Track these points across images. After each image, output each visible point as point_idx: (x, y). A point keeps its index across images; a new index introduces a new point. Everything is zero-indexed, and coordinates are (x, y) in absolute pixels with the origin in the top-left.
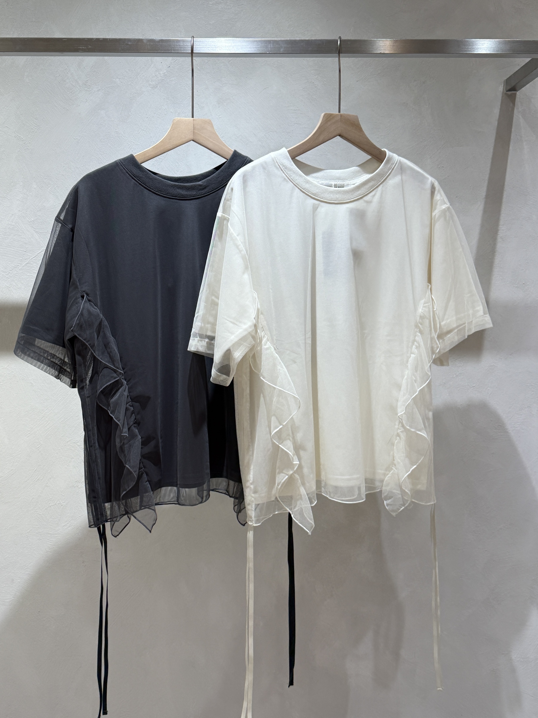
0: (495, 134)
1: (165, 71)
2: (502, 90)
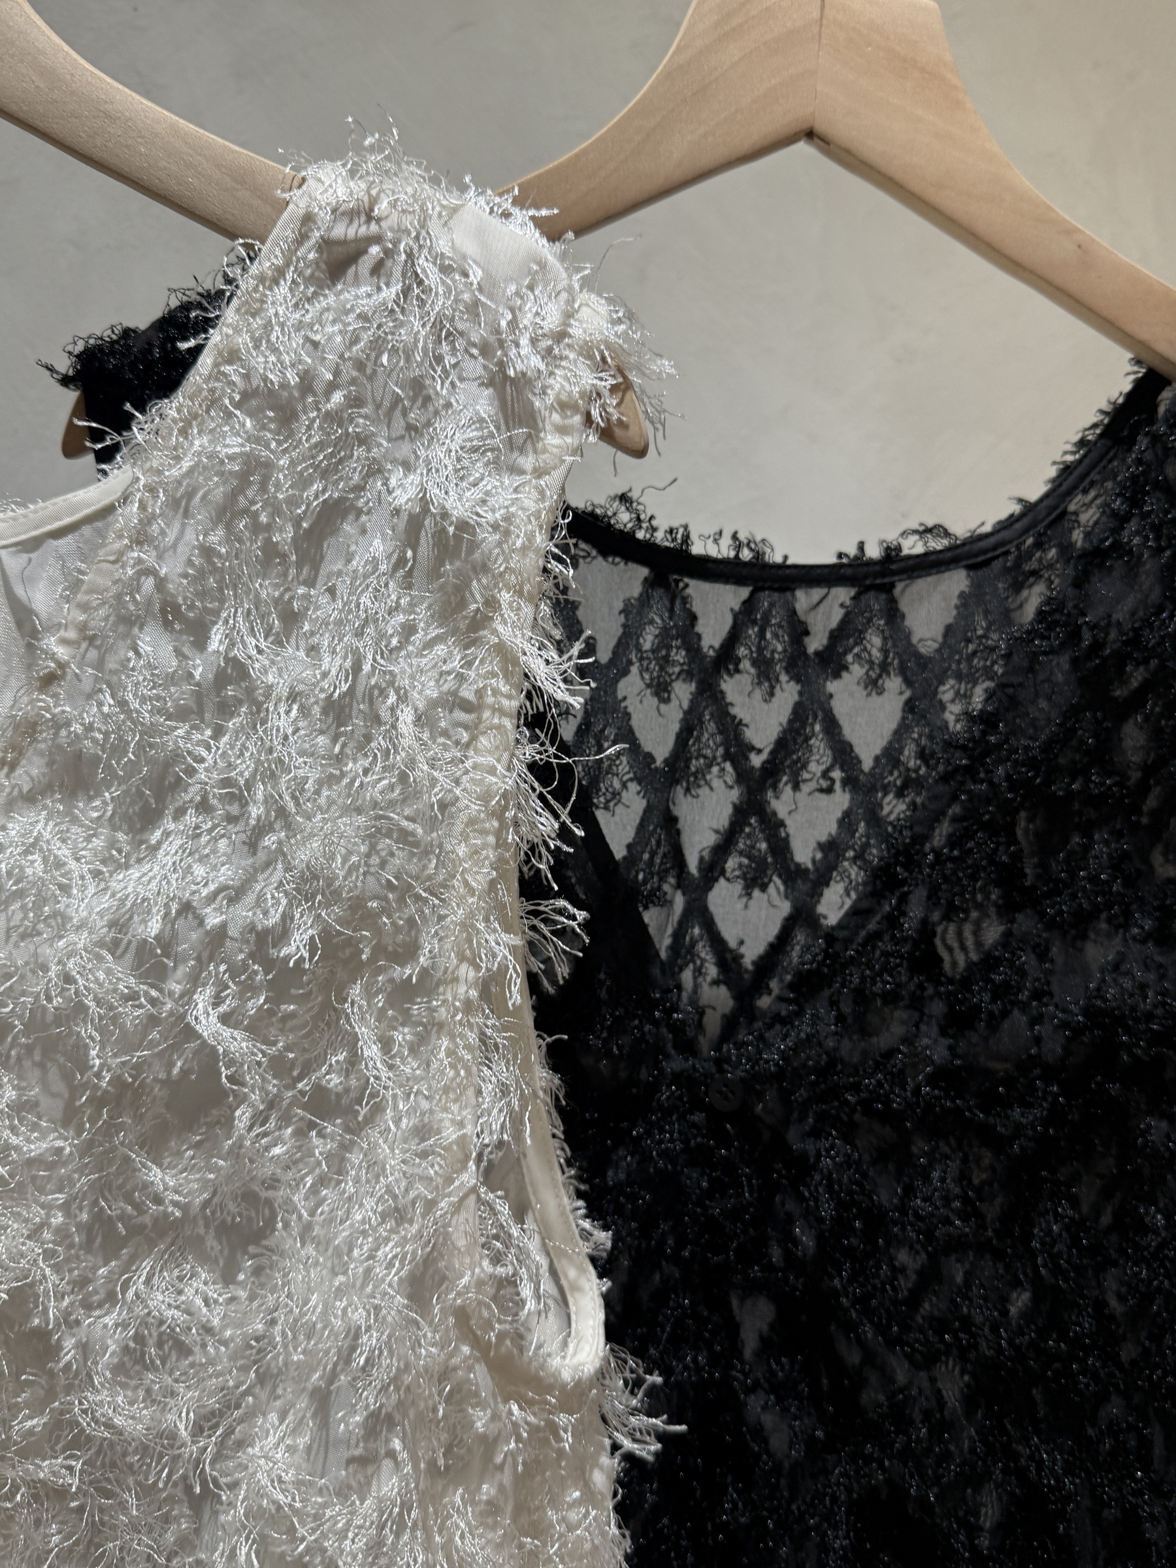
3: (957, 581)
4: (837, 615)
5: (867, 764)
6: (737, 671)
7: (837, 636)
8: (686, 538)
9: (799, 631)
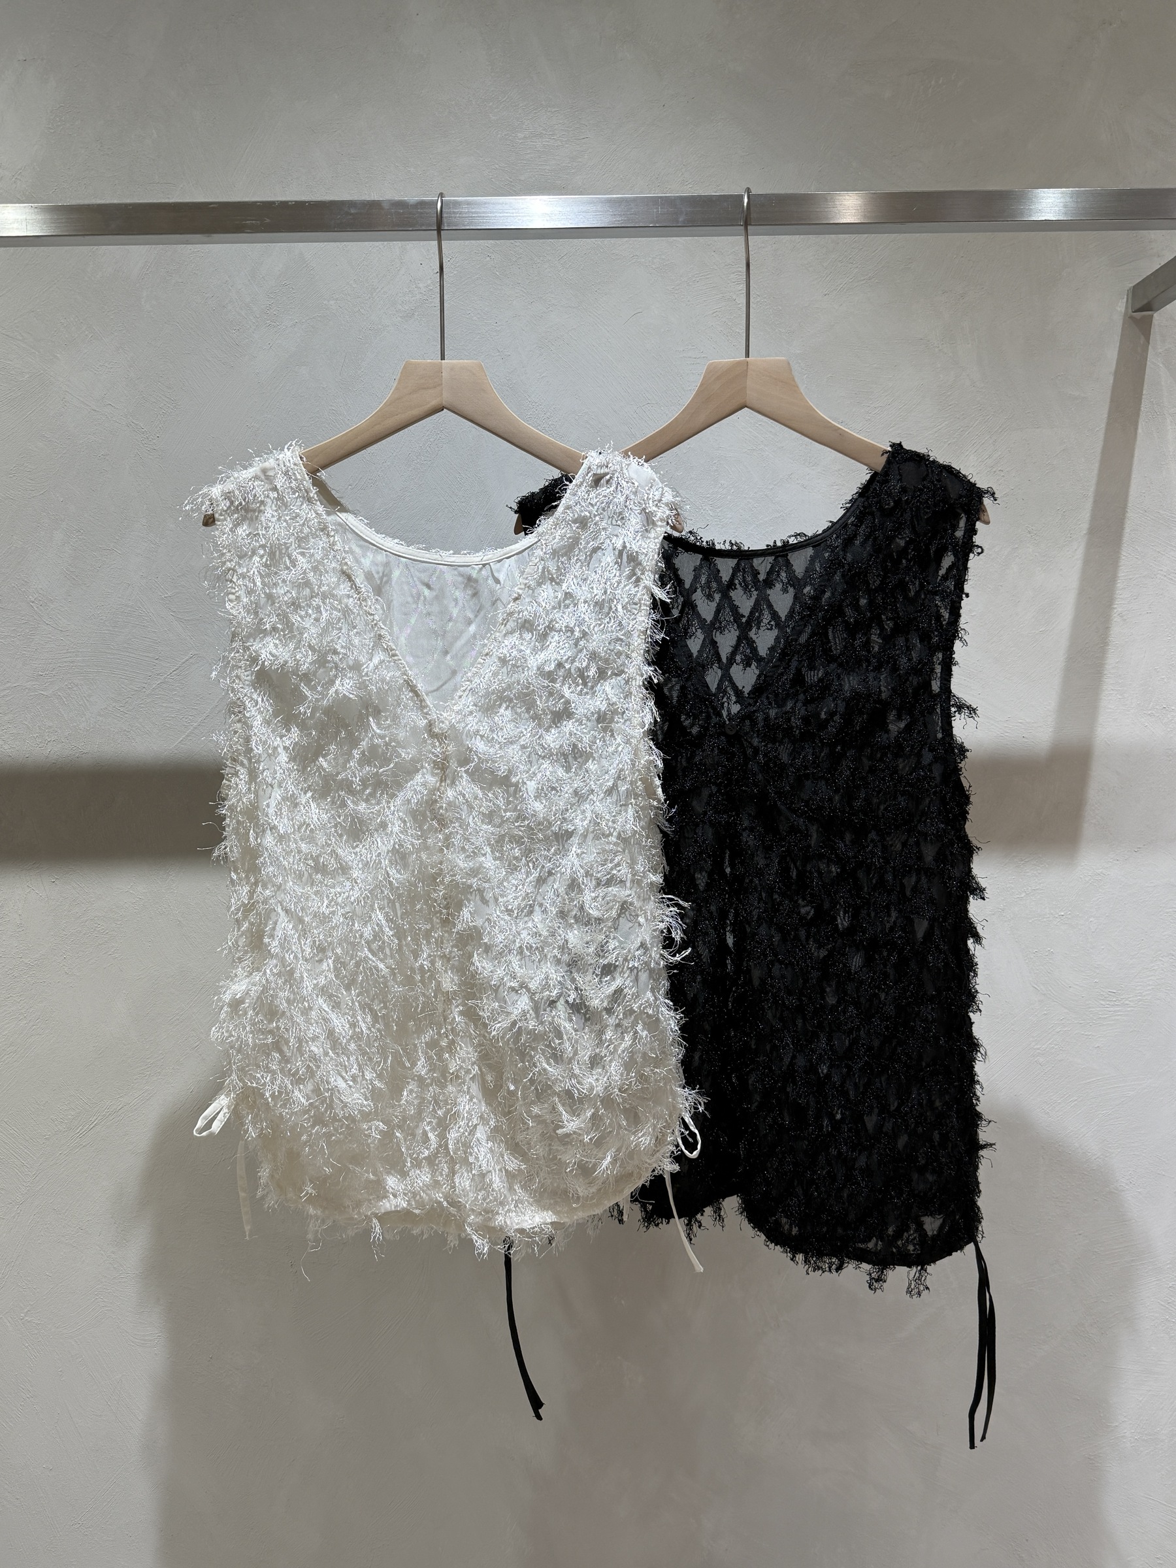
0: (1108, 400)
2: (1123, 310)
3: (810, 551)
4: (769, 566)
5: (783, 619)
6: (736, 589)
7: (769, 573)
8: (713, 544)
9: (756, 573)
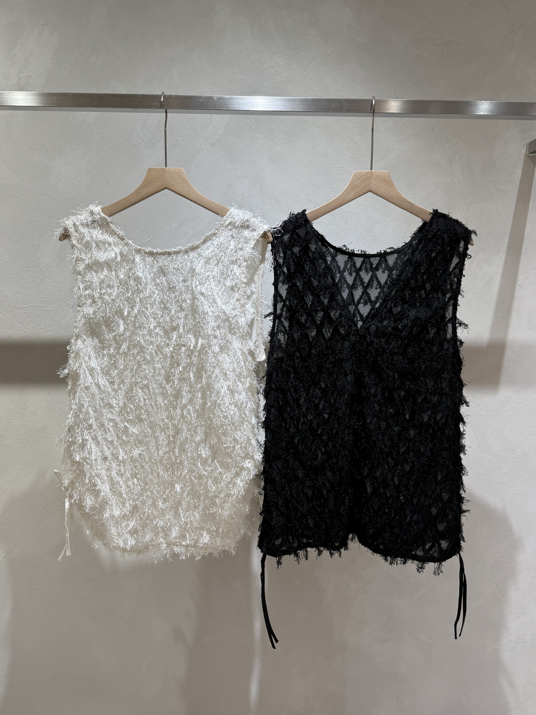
1: (223, 130)
2: (525, 152)
3: (396, 255)
4: (377, 261)
5: (383, 284)
6: (362, 271)
7: (377, 265)
8: (354, 251)
9: (372, 264)
